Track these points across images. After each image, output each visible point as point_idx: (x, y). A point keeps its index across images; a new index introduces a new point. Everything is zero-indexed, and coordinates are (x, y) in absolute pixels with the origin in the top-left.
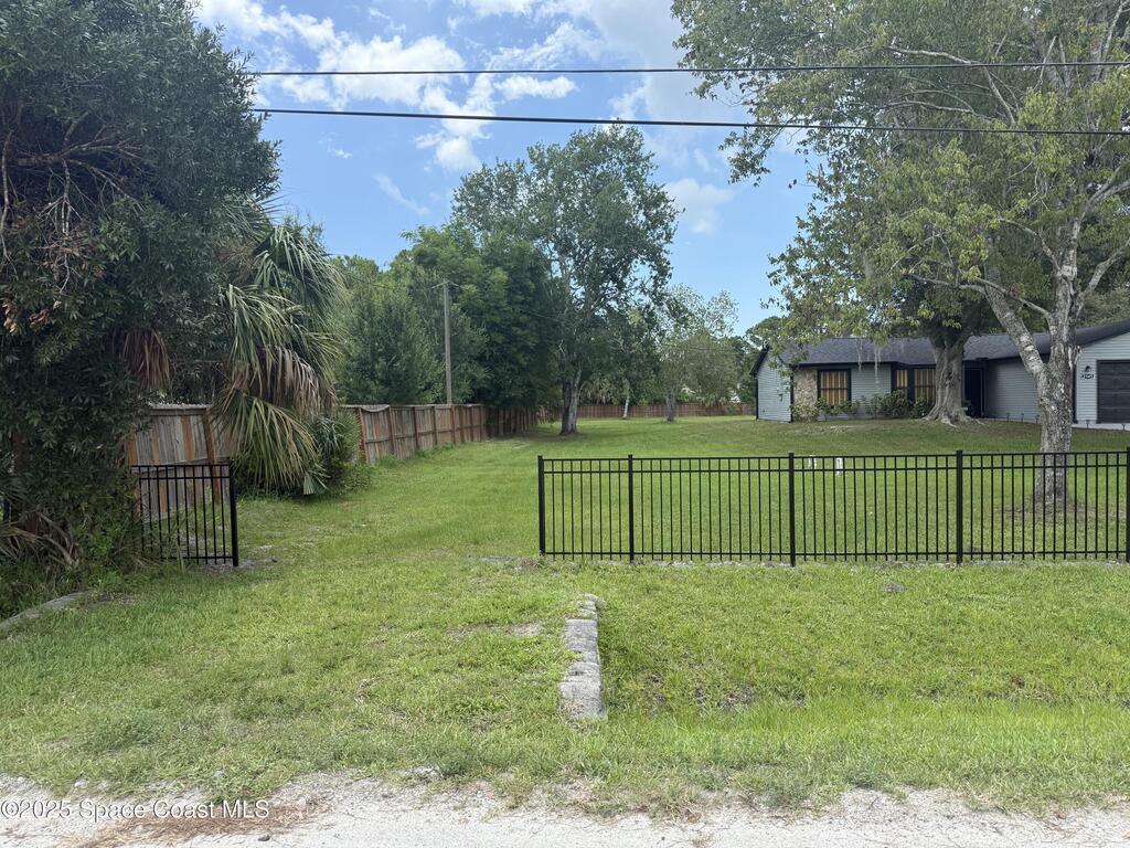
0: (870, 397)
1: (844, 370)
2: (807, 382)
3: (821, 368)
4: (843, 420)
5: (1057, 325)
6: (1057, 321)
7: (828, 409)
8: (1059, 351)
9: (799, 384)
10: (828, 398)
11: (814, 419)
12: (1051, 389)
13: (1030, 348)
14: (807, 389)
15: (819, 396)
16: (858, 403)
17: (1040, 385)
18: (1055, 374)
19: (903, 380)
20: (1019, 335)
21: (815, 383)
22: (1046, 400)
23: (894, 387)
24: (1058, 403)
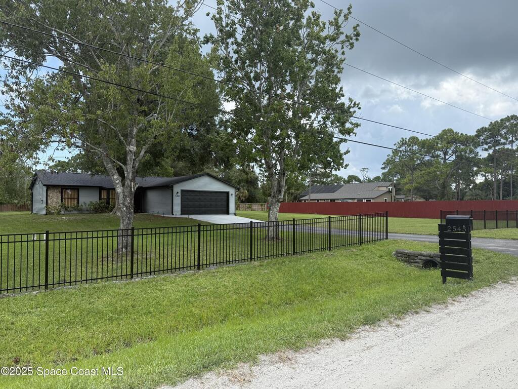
0: (88, 202)
1: (76, 189)
2: (55, 194)
3: (64, 187)
4: (74, 214)
5: (127, 172)
6: (127, 170)
7: (66, 208)
8: (128, 183)
9: (51, 195)
10: (67, 203)
11: (59, 213)
12: (124, 200)
13: (117, 182)
14: (55, 198)
15: (62, 201)
16: (82, 205)
17: (120, 198)
18: (126, 194)
19: (104, 195)
20: (113, 175)
21: (60, 195)
22: (122, 205)
23: (100, 199)
24: (127, 207)
